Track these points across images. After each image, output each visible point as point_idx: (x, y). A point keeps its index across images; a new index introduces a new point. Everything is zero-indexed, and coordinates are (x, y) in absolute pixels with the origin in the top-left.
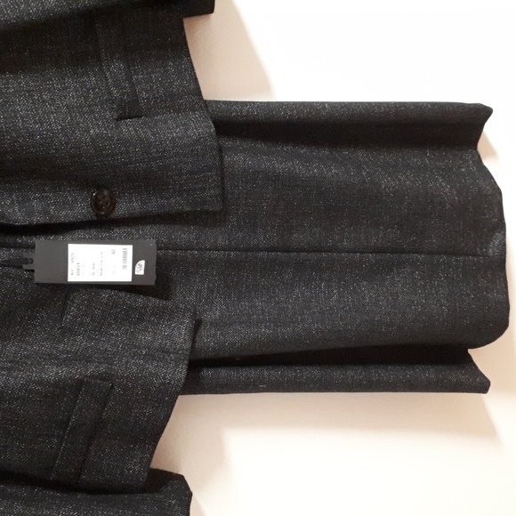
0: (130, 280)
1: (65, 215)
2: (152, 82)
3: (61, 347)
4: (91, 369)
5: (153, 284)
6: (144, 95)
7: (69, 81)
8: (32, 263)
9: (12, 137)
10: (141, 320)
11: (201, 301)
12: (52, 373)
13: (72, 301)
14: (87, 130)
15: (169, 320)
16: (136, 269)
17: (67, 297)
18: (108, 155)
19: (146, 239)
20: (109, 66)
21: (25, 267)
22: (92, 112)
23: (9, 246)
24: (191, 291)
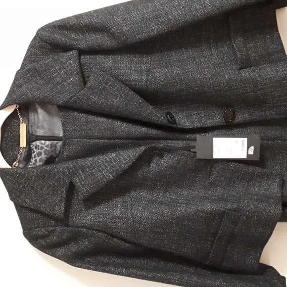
0: (246, 157)
1: (209, 123)
2: (258, 47)
3: (210, 193)
4: (229, 206)
5: (258, 160)
6: (254, 55)
7: (214, 51)
8: (195, 148)
9: (186, 83)
10: (251, 179)
11: (283, 170)
12: (209, 207)
13: (215, 168)
14: (224, 76)
15: (267, 180)
16: (249, 151)
17: (212, 166)
18: (234, 89)
19: (251, 134)
20: (235, 41)
21: (192, 150)
22: (226, 66)
23: (183, 140)
24: (276, 164)
